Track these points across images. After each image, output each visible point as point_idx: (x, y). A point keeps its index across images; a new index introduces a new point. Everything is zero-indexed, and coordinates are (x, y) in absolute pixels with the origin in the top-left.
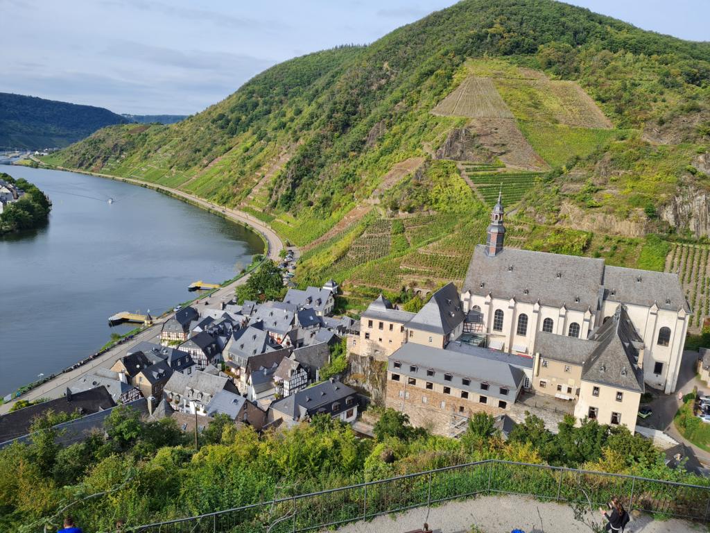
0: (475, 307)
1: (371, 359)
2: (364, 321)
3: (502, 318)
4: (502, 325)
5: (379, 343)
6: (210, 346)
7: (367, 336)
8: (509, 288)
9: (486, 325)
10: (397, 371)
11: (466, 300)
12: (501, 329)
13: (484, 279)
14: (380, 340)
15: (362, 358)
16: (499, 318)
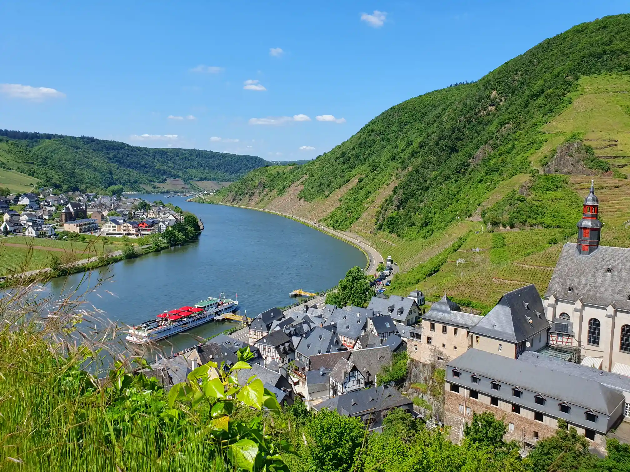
0: (562, 314)
1: (433, 368)
2: (426, 324)
3: (599, 330)
4: (598, 339)
5: (442, 349)
6: (283, 344)
7: (429, 340)
8: (607, 293)
9: (577, 338)
10: (456, 381)
11: (550, 305)
12: (598, 343)
13: (573, 281)
14: (444, 345)
15: (424, 365)
16: (594, 329)
